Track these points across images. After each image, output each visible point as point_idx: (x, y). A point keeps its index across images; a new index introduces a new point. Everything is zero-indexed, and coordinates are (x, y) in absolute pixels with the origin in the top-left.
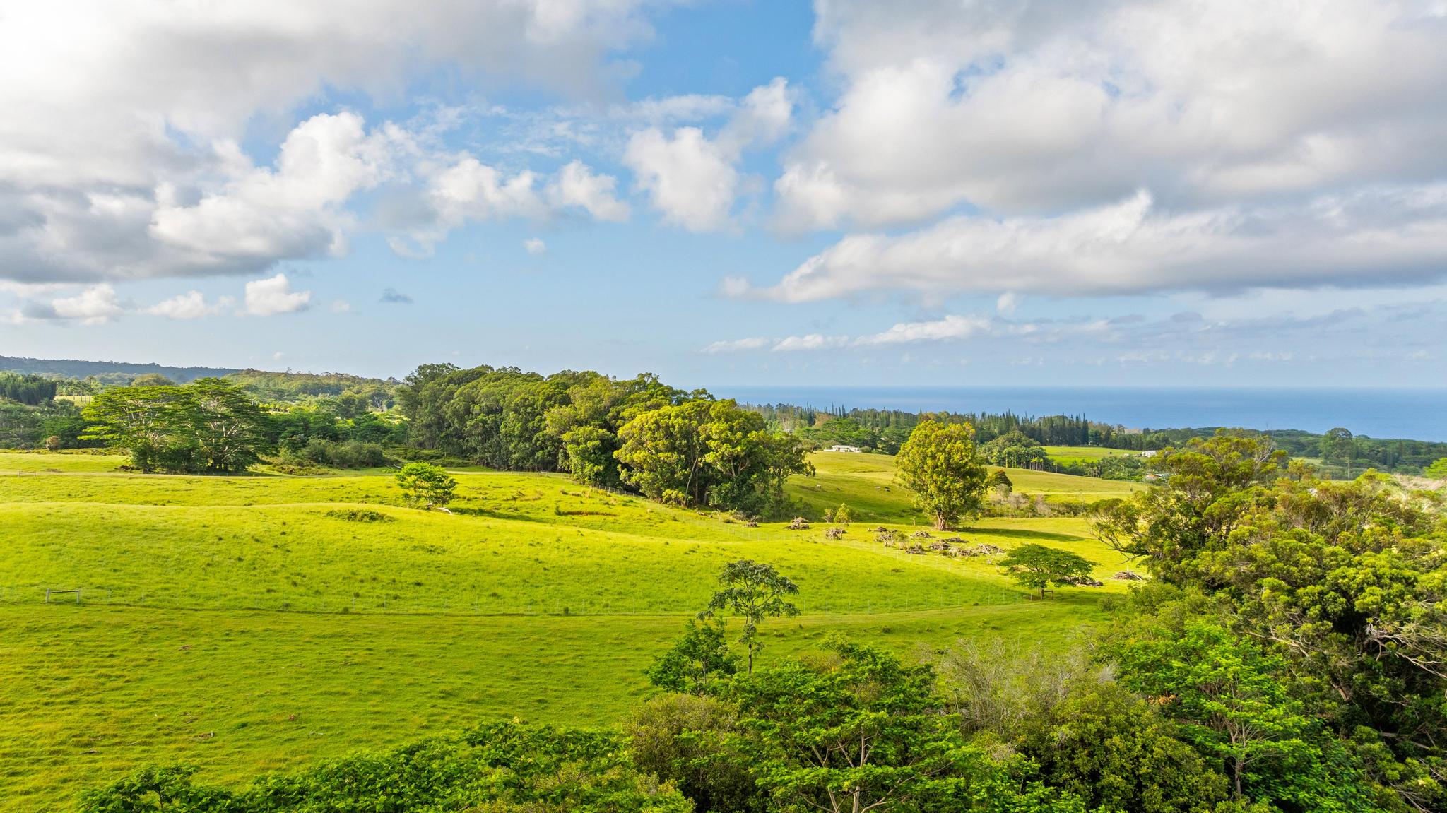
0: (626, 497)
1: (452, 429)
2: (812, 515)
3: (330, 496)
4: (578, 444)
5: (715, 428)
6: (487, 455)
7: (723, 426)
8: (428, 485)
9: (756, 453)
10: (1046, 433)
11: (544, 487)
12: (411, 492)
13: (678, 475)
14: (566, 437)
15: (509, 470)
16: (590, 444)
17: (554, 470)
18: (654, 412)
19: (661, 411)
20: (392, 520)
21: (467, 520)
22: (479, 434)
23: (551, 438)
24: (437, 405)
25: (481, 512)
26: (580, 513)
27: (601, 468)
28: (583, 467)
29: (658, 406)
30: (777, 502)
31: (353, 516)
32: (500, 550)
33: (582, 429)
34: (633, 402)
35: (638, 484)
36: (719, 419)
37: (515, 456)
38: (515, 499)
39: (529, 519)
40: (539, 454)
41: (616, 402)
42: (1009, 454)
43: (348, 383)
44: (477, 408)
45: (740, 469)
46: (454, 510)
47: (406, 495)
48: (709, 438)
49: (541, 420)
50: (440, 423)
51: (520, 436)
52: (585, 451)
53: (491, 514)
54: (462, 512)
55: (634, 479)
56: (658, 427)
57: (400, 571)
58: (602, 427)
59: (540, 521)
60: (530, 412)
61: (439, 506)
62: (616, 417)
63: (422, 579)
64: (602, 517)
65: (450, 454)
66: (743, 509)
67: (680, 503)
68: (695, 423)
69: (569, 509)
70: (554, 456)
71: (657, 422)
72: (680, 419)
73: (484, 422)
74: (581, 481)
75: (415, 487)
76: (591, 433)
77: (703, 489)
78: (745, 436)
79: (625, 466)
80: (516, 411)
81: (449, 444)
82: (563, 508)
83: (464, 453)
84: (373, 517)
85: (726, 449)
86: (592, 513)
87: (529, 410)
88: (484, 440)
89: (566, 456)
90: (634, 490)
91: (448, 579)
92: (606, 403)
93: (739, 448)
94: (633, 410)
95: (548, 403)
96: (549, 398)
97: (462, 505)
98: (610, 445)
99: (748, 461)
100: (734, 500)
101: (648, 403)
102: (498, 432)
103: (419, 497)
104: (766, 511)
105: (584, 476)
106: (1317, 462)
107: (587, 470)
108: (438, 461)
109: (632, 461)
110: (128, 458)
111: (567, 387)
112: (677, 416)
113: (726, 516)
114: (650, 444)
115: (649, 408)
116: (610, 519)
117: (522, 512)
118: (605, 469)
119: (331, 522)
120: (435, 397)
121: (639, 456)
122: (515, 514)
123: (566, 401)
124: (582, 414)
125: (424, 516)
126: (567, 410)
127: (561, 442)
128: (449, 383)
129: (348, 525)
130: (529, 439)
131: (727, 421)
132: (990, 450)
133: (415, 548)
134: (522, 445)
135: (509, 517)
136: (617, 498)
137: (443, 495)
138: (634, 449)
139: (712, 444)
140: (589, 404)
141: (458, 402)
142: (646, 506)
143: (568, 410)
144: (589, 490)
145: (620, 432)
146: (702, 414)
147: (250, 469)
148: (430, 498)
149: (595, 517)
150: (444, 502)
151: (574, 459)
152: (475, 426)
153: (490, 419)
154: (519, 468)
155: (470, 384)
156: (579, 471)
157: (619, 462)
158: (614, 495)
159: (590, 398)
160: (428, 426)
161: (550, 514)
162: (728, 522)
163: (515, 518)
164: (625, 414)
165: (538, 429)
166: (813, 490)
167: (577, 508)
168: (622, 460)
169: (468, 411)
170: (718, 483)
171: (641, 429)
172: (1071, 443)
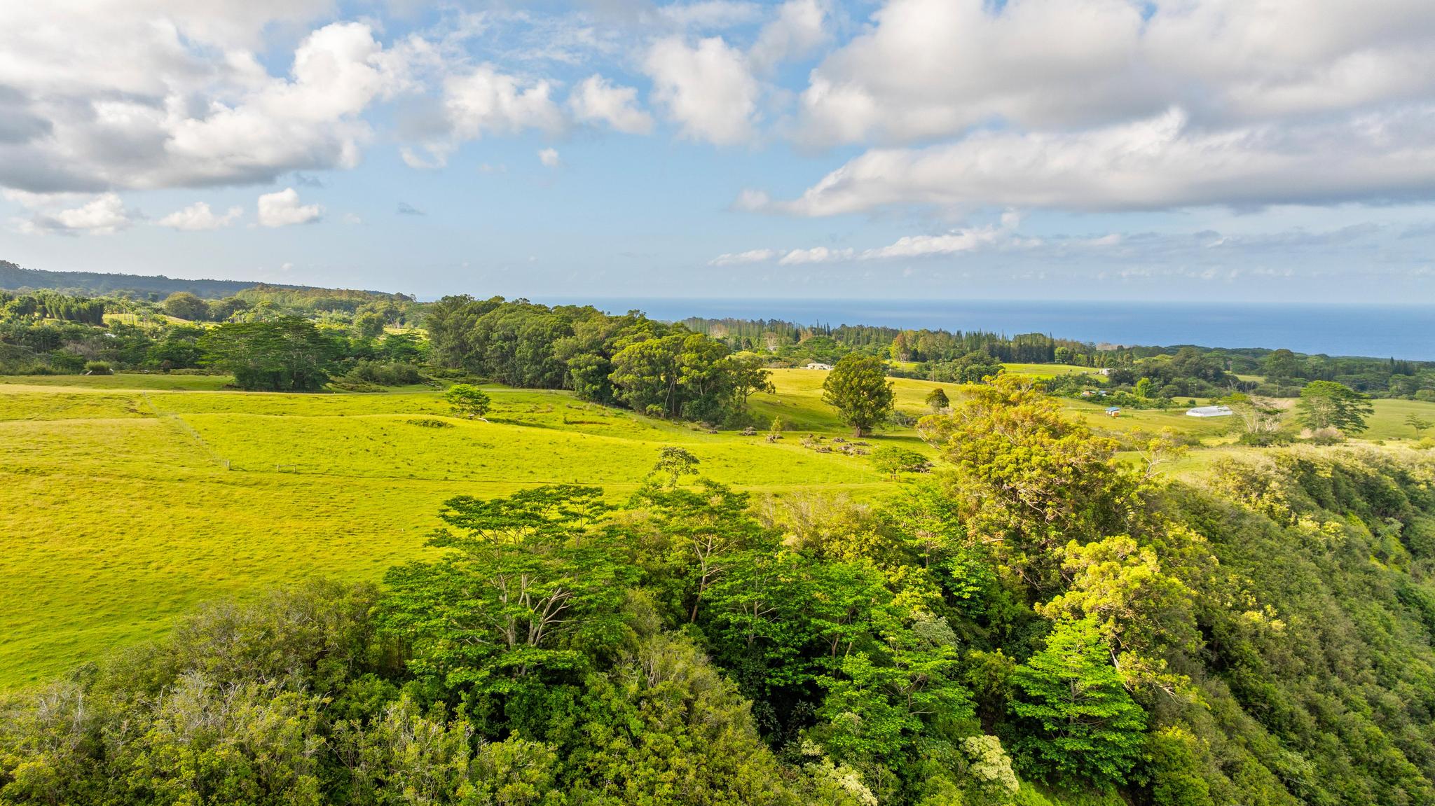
0: (618, 411)
1: (473, 352)
2: (761, 425)
3: (395, 409)
4: (580, 368)
5: (687, 357)
6: (505, 374)
7: (694, 355)
8: (470, 401)
9: (718, 377)
10: (1014, 351)
11: (554, 402)
12: (456, 406)
13: (659, 393)
14: (570, 362)
15: (523, 387)
16: (589, 368)
17: (560, 388)
18: (639, 344)
19: (645, 343)
20: (452, 426)
21: (499, 426)
22: (498, 357)
23: (557, 362)
24: (460, 331)
25: (509, 421)
26: (582, 422)
27: (598, 387)
28: (584, 386)
29: (643, 339)
30: (736, 415)
31: (426, 423)
32: (530, 447)
33: (583, 357)
34: (624, 334)
35: (627, 400)
36: (692, 350)
37: (528, 376)
38: (532, 412)
39: (544, 427)
40: (548, 375)
41: (610, 334)
42: (971, 371)
43: (359, 300)
44: (495, 336)
45: (706, 389)
46: (490, 420)
47: (453, 409)
48: (682, 365)
49: (549, 347)
50: (463, 347)
51: (532, 360)
52: (585, 374)
53: (516, 423)
54: (496, 421)
55: (624, 396)
56: (643, 357)
57: (470, 458)
58: (599, 355)
59: (552, 428)
60: (541, 341)
61: (478, 417)
62: (610, 347)
63: (484, 463)
64: (599, 426)
65: (472, 373)
66: (708, 420)
67: (659, 415)
68: (671, 353)
69: (574, 419)
70: (560, 376)
71: (641, 352)
72: (660, 350)
73: (502, 348)
74: (582, 397)
75: (459, 402)
76: (590, 359)
77: (678, 403)
78: (710, 364)
79: (617, 386)
80: (528, 339)
81: (471, 364)
82: (570, 419)
83: (484, 372)
84: (440, 425)
85: (695, 373)
86: (591, 423)
87: (539, 338)
88: (502, 362)
89: (570, 377)
90: (624, 405)
91: (500, 463)
92: (602, 335)
93: (704, 373)
94: (624, 341)
95: (555, 334)
96: (555, 329)
97: (494, 416)
98: (606, 369)
99: (713, 383)
100: (701, 413)
101: (636, 336)
102: (513, 355)
103: (463, 410)
104: (726, 422)
105: (585, 393)
106: (1260, 380)
107: (587, 388)
108: (463, 379)
109: (623, 382)
110: (231, 378)
111: (571, 321)
112: (658, 348)
113: (695, 425)
114: (636, 369)
115: (636, 340)
116: (605, 427)
117: (539, 421)
118: (602, 388)
119: (412, 427)
120: (458, 325)
121: (629, 378)
122: (533, 423)
123: (570, 333)
124: (583, 343)
125: (471, 424)
126: (570, 340)
127: (566, 365)
128: (469, 313)
129: (424, 429)
130: (540, 363)
131: (697, 352)
132: (954, 368)
133: (474, 445)
134: (533, 367)
135: (530, 425)
136: (610, 411)
137: (480, 406)
138: (624, 373)
139: (684, 369)
140: (589, 336)
141: (478, 329)
142: (632, 418)
143: (572, 340)
144: (589, 405)
145: (613, 359)
146: (677, 347)
147: (324, 388)
148: (471, 411)
149: (594, 426)
150: (482, 414)
151: (578, 381)
152: (494, 351)
153: (506, 345)
154: (531, 386)
155: (488, 315)
156: (581, 390)
157: (612, 383)
158: (608, 408)
159: (590, 331)
160: (452, 349)
161: (560, 423)
162: (696, 430)
163: (534, 426)
164: (617, 345)
165: (546, 355)
166: (774, 404)
167: (580, 418)
168: (615, 381)
169: (487, 338)
170: (690, 400)
171: (630, 357)
172: (1038, 360)
